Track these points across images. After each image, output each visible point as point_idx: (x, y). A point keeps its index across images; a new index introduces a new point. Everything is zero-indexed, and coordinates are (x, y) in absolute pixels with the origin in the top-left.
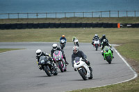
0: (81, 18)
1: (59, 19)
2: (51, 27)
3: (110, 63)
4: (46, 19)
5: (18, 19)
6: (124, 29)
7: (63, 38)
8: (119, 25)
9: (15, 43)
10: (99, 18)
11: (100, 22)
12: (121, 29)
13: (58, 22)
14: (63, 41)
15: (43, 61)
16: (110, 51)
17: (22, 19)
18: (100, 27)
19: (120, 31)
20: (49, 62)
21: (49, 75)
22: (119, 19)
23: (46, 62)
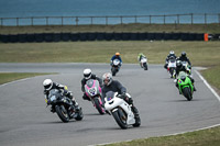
0: (147, 25)
1: (112, 27)
2: (100, 39)
3: (189, 99)
4: (91, 26)
5: (47, 27)
6: (214, 43)
7: (117, 57)
8: (207, 36)
9: (42, 64)
10: (175, 25)
11: (177, 32)
12: (210, 43)
13: (109, 31)
14: (116, 62)
15: (53, 98)
16: (188, 80)
17: (53, 26)
18: (176, 39)
19: (208, 46)
20: (64, 100)
21: (64, 121)
22: (206, 26)
23: (58, 99)
